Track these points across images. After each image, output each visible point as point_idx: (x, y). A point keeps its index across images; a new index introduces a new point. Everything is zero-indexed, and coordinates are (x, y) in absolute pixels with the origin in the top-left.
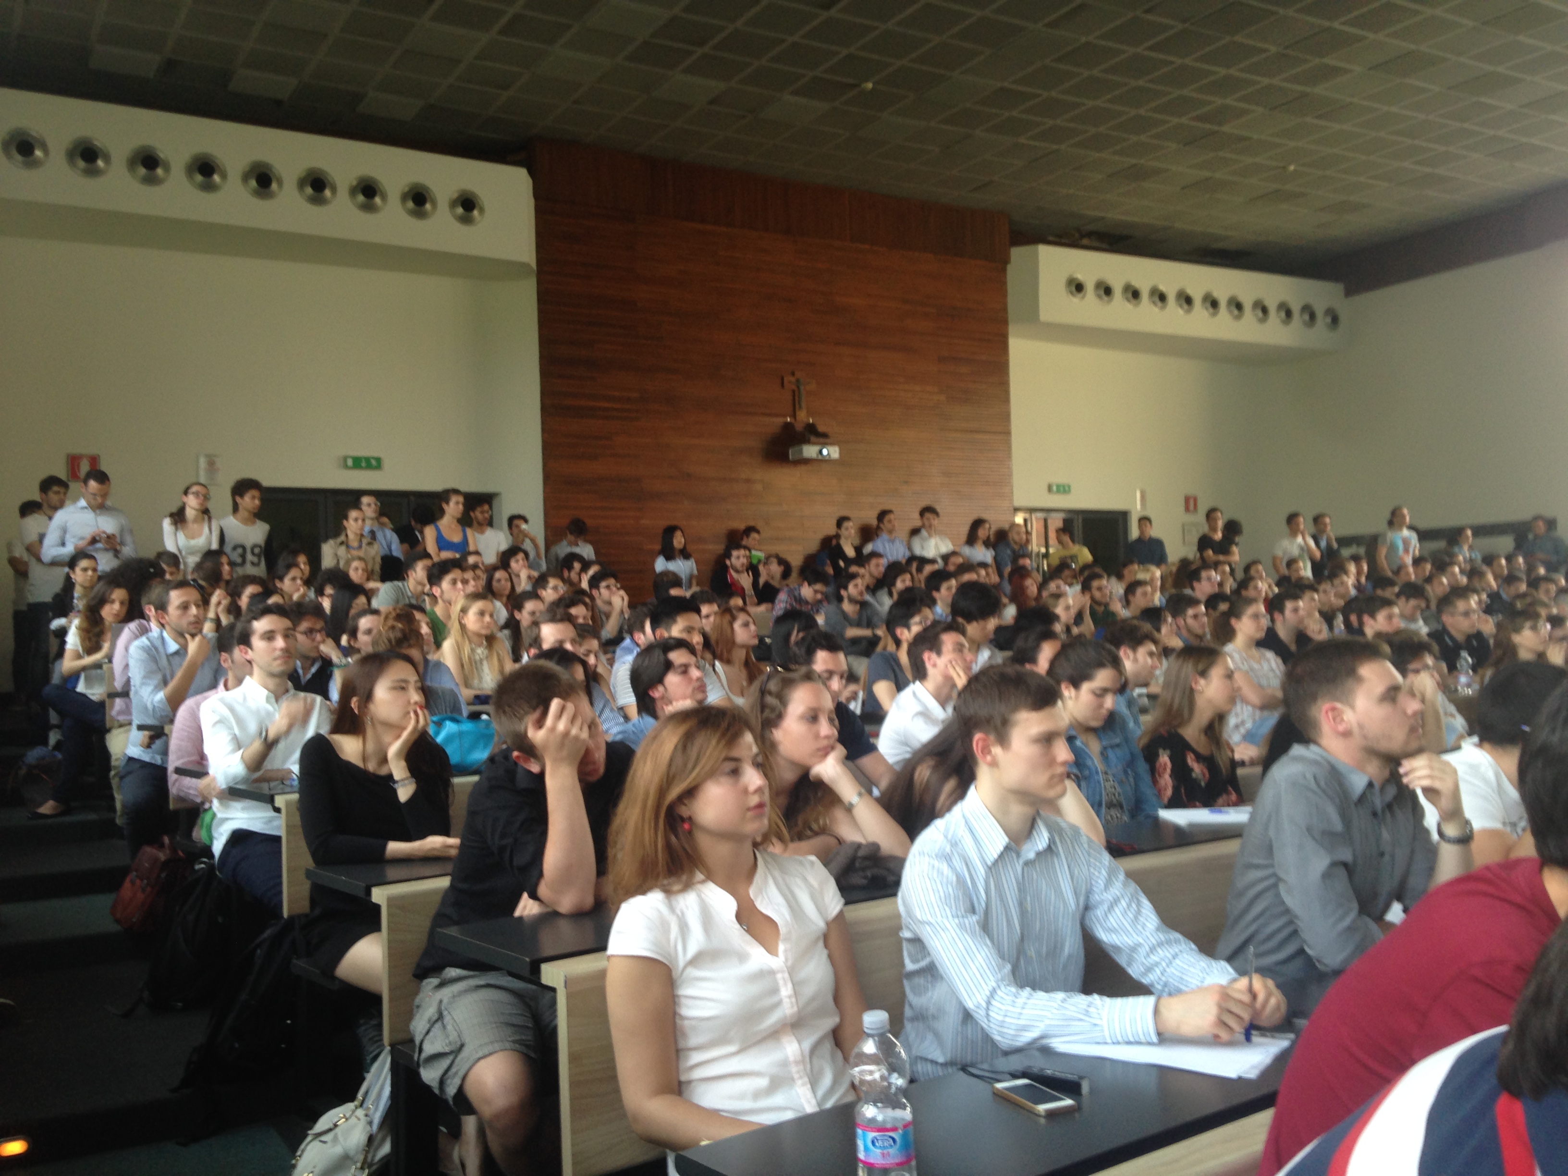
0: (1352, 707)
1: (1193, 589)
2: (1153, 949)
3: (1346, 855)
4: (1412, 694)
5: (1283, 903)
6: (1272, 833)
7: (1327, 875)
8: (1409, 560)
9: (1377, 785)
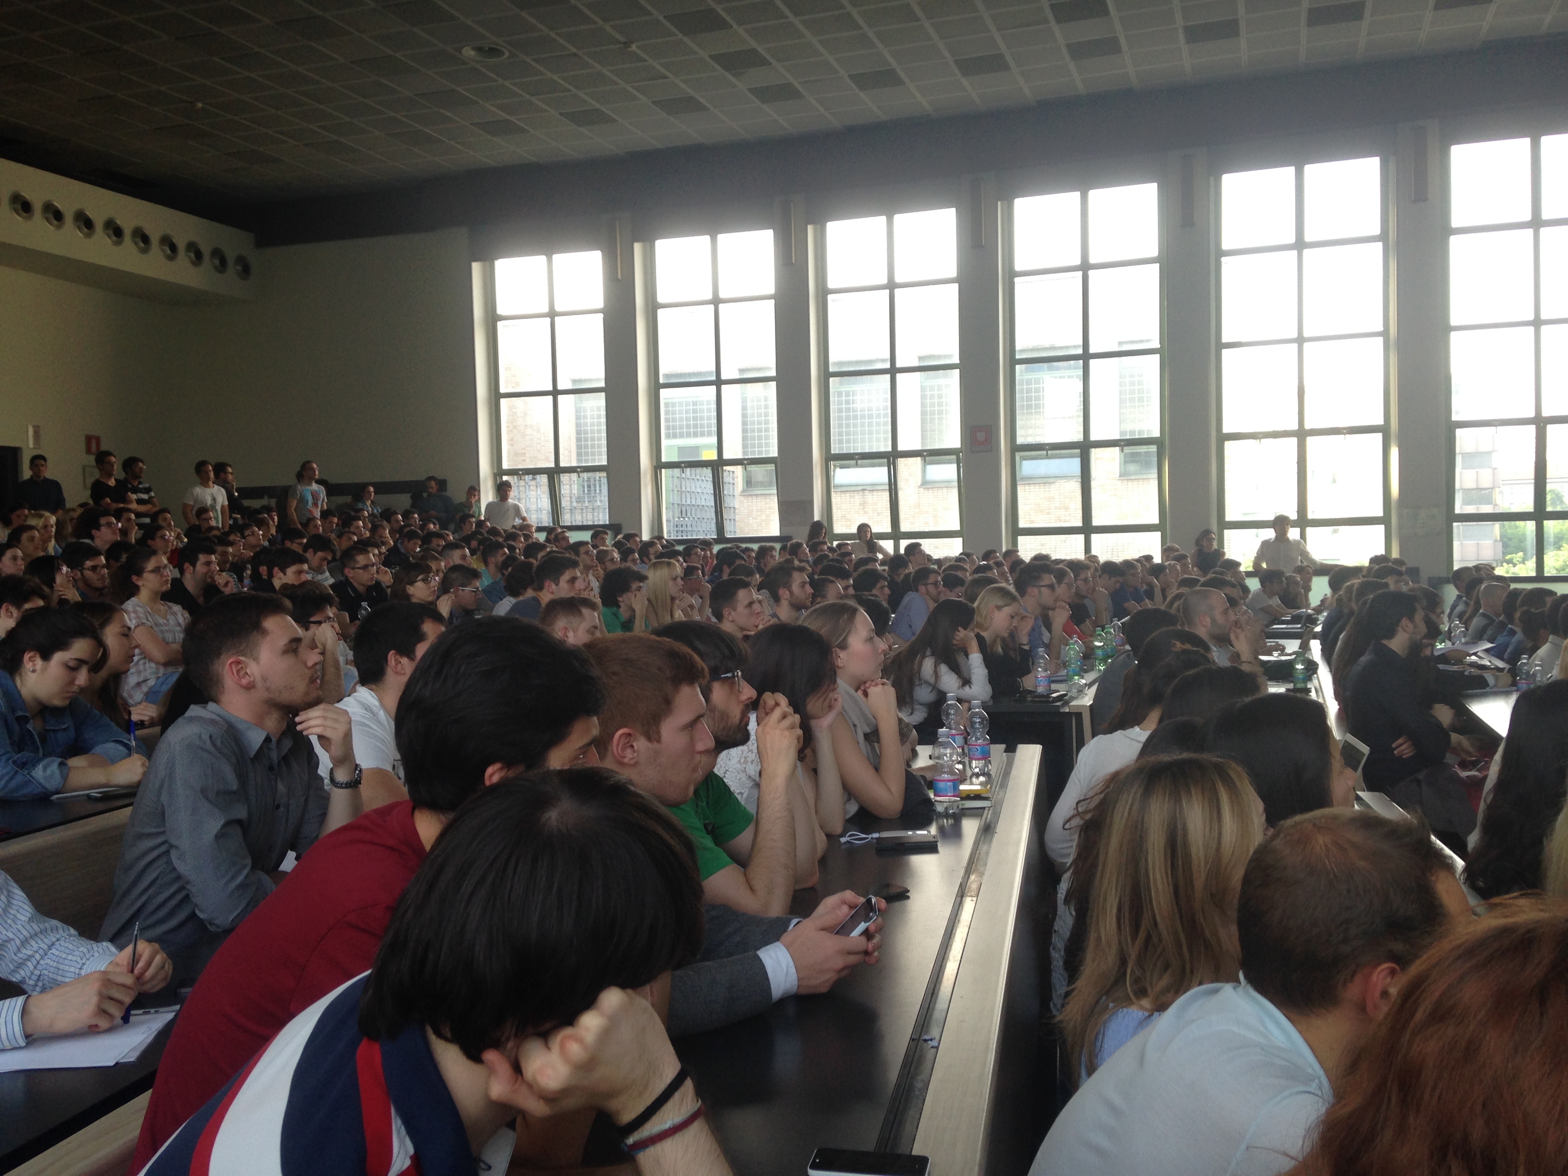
0: (256, 660)
1: (92, 538)
2: (25, 942)
3: (241, 813)
4: (313, 646)
5: (174, 869)
6: (164, 798)
7: (220, 836)
8: (317, 514)
9: (274, 740)
